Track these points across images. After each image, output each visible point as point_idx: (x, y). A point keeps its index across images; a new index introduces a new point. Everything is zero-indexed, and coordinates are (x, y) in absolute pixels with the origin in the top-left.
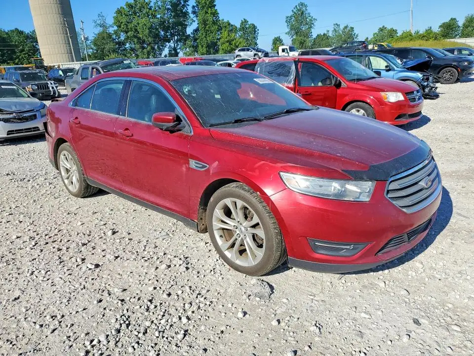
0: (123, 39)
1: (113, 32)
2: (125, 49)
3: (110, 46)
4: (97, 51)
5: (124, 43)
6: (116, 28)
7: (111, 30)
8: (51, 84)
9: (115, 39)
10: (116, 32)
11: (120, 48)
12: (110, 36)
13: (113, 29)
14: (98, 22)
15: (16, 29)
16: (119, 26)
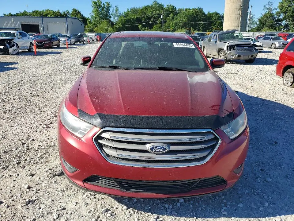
0: (282, 18)
1: (275, 13)
2: (281, 25)
3: (270, 22)
4: (260, 25)
5: (281, 21)
6: (278, 10)
7: (274, 12)
8: (201, 43)
9: (275, 18)
10: (277, 13)
11: (277, 24)
12: (272, 15)
13: (276, 11)
14: (267, 6)
15: (216, 12)
16: (281, 9)
